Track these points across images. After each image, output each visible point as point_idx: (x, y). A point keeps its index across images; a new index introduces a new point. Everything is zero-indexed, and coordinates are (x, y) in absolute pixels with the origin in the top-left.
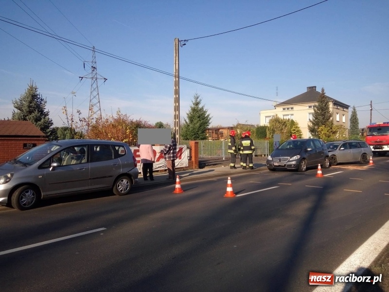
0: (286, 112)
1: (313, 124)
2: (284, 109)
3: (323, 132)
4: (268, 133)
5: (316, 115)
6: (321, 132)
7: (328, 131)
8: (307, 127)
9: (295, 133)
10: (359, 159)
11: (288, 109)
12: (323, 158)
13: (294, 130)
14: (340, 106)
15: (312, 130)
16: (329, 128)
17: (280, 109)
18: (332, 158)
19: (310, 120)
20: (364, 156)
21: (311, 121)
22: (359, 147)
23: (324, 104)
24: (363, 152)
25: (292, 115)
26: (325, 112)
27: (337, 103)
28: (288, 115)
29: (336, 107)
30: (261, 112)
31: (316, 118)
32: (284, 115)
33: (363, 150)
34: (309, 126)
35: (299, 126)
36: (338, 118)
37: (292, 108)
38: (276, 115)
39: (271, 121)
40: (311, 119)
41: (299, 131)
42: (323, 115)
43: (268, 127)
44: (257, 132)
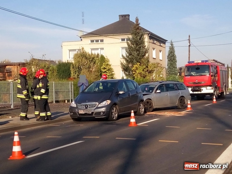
0: (95, 45)
1: (127, 61)
2: (92, 41)
3: (137, 72)
4: (72, 72)
5: (130, 50)
6: (135, 71)
7: (143, 70)
8: (120, 64)
9: (105, 72)
10: (177, 103)
11: (97, 41)
12: (137, 103)
13: (105, 68)
14: (157, 40)
15: (126, 69)
16: (144, 67)
17: (87, 41)
18: (148, 102)
19: (123, 56)
20: (182, 99)
21: (124, 58)
22: (176, 90)
23: (138, 38)
24: (181, 95)
25: (102, 49)
26: (140, 47)
27: (153, 37)
28: (97, 49)
29: (152, 41)
30: (64, 44)
31: (130, 54)
32: (92, 49)
33: (180, 93)
34: (122, 64)
35: (110, 63)
36: (154, 54)
37: (102, 41)
38: (83, 49)
39: (76, 57)
40: (125, 55)
41: (110, 70)
42: (137, 50)
43: (72, 63)
44: (58, 71)
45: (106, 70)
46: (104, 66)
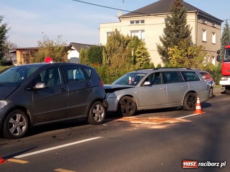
0: (135, 27)
1: (164, 43)
2: (132, 22)
3: (174, 56)
4: (104, 57)
5: (168, 30)
6: (172, 56)
7: (181, 55)
8: (156, 49)
9: (140, 57)
10: (182, 101)
11: (137, 22)
13: (139, 53)
14: (208, 20)
15: (163, 53)
16: (183, 50)
17: (126, 22)
19: (160, 37)
20: (191, 96)
21: (161, 40)
23: (179, 15)
24: (190, 89)
25: (143, 31)
26: (180, 27)
28: (137, 31)
29: (201, 21)
30: (101, 26)
31: (168, 36)
32: (132, 32)
34: (159, 47)
35: (146, 46)
37: (143, 22)
39: (109, 39)
40: (162, 37)
41: (145, 54)
42: (177, 31)
43: (104, 47)
44: (89, 55)
45: (140, 55)
46: (139, 50)
